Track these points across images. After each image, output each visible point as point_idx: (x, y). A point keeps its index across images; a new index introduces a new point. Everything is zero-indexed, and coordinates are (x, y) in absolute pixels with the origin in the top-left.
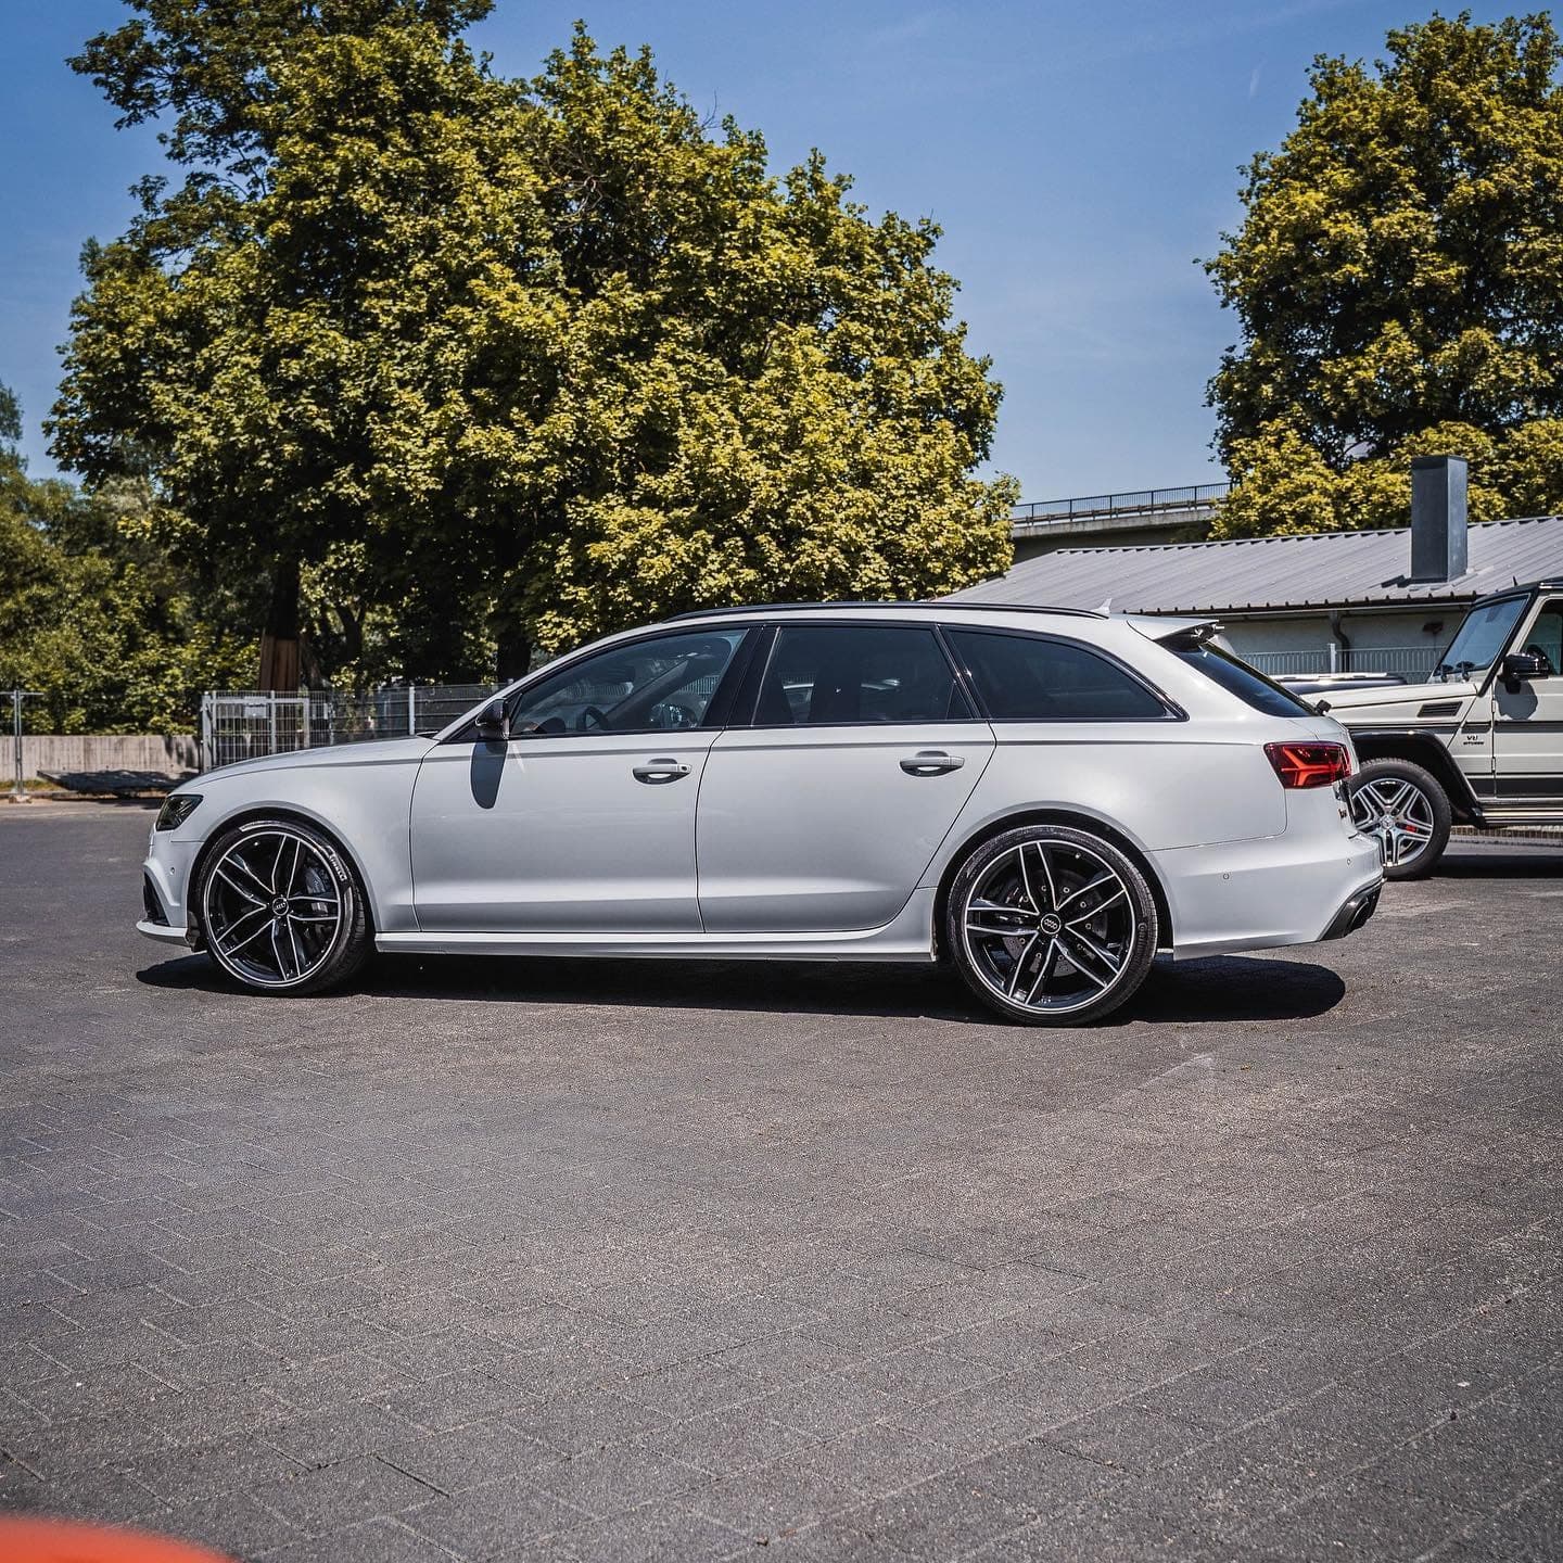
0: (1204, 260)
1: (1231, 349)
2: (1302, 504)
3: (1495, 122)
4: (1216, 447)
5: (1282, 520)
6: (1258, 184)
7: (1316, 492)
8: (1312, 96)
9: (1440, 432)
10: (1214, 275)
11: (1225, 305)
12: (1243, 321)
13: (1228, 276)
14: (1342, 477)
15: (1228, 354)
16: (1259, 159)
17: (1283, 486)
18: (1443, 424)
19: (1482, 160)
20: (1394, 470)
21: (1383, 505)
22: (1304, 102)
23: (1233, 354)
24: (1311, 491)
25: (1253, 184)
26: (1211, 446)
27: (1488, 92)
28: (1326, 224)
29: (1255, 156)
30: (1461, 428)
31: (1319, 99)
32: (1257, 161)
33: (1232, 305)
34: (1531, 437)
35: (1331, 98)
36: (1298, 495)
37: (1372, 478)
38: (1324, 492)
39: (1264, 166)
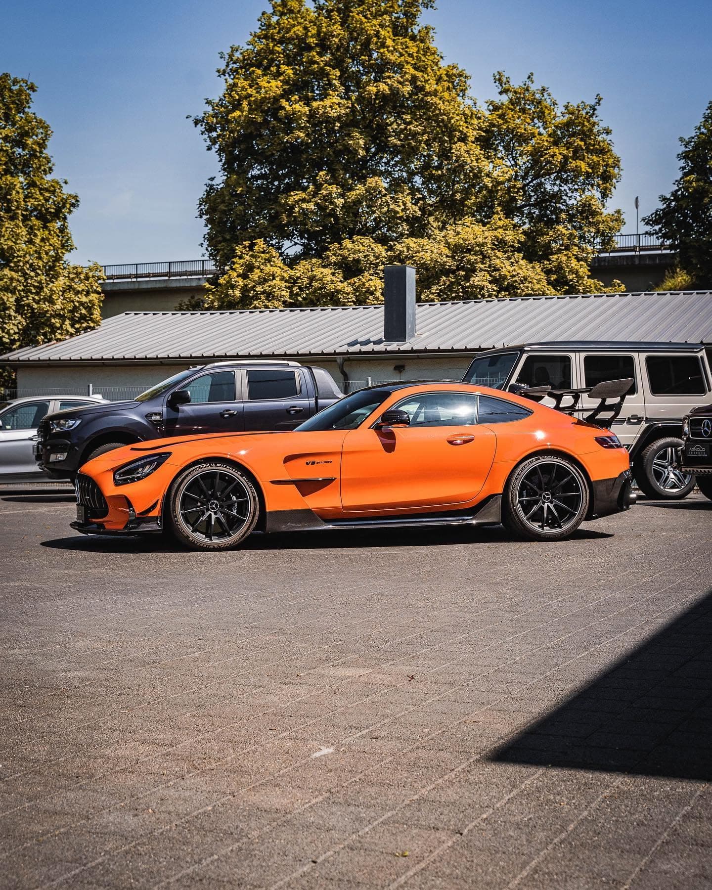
0: (194, 116)
1: (212, 179)
2: (270, 286)
3: (389, 47)
4: (205, 246)
5: (256, 297)
6: (230, 67)
7: (278, 279)
8: (270, 10)
9: (353, 242)
10: (201, 128)
11: (209, 149)
12: (221, 161)
13: (210, 129)
14: (292, 269)
15: (210, 182)
16: (234, 49)
17: (256, 275)
18: (355, 238)
19: (380, 69)
20: (324, 267)
21: (320, 289)
22: (263, 13)
23: (213, 183)
24: (274, 278)
25: (227, 66)
26: (202, 245)
27: (382, 26)
28: (284, 103)
29: (232, 48)
30: (368, 241)
31: (274, 14)
32: (232, 51)
33: (214, 150)
34: (408, 249)
35: (282, 14)
36: (266, 281)
37: (312, 271)
38: (283, 279)
39: (237, 55)
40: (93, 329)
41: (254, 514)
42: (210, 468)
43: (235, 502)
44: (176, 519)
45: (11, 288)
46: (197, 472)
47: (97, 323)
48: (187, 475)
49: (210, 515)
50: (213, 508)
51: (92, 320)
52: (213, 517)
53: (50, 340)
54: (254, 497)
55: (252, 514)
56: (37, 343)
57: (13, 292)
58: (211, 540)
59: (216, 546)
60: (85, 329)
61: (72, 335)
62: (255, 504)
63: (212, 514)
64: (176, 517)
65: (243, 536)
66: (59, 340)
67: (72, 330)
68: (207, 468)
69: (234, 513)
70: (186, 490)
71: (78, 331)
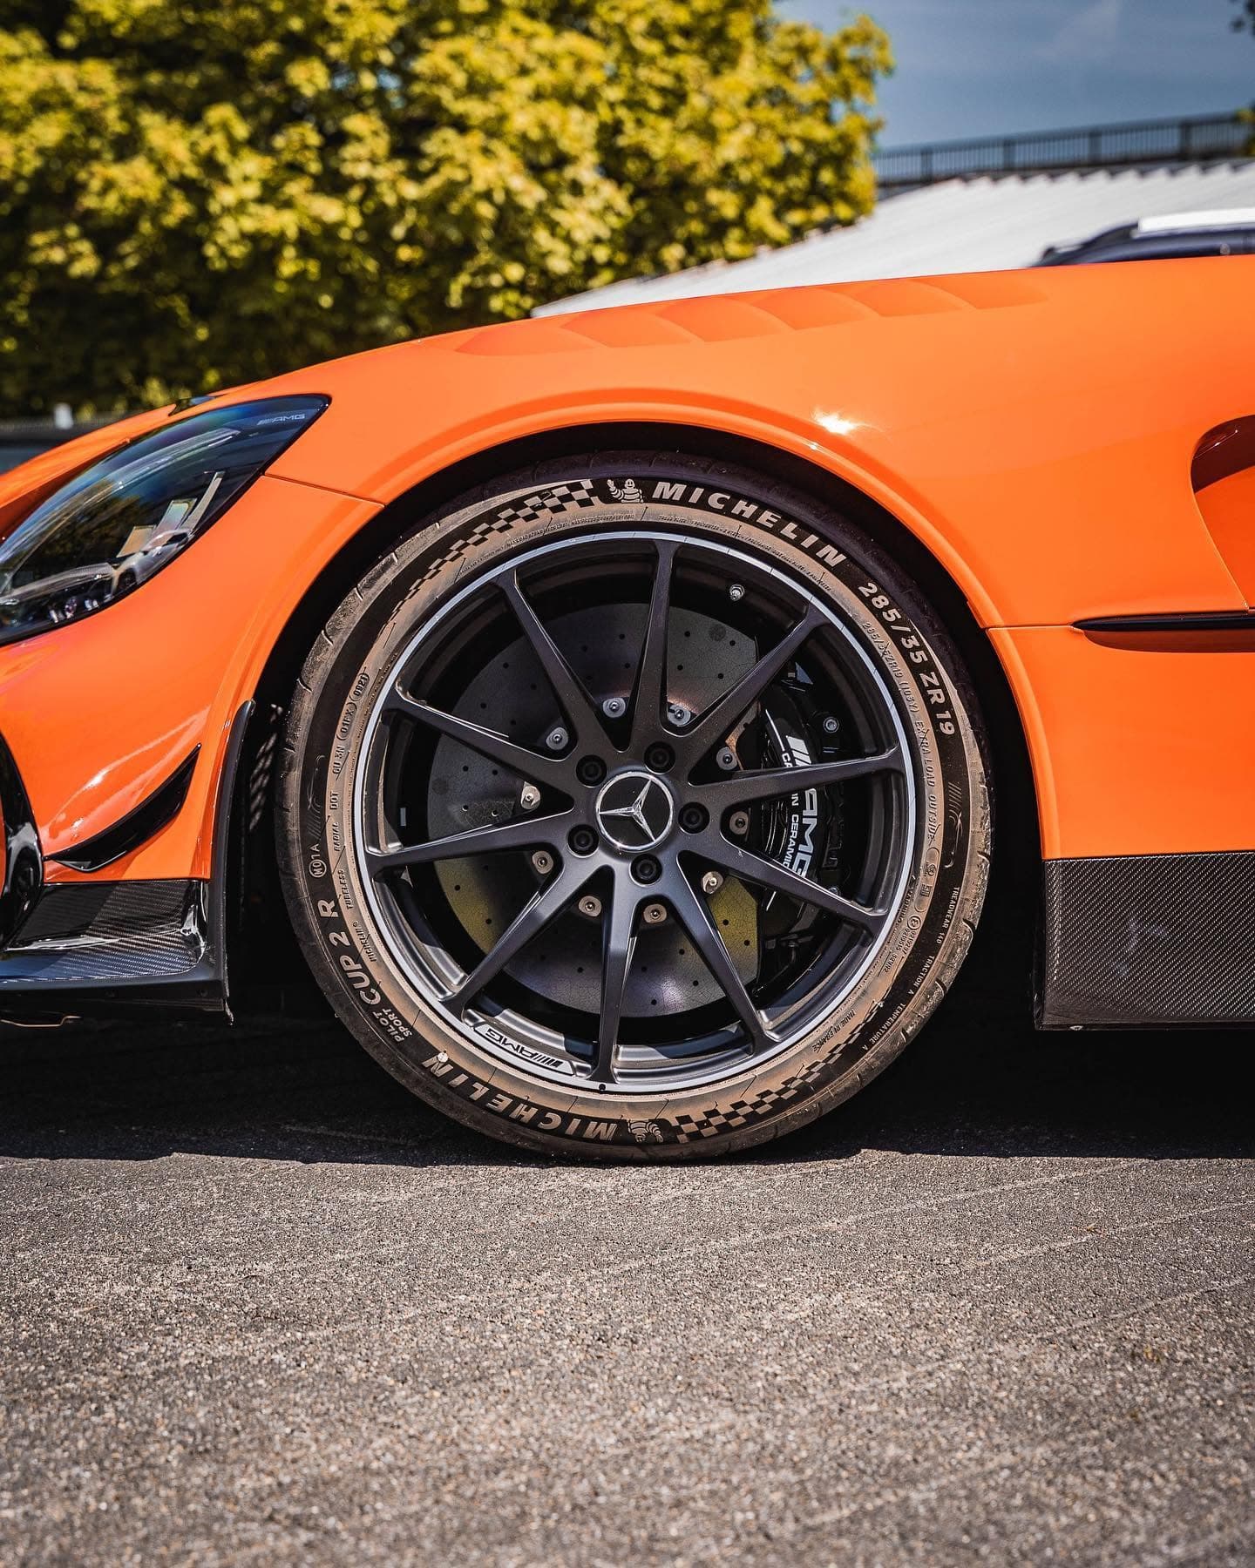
40: (848, 223)
41: (950, 879)
42: (600, 511)
43: (802, 781)
44: (326, 909)
45: (580, 90)
46: (497, 542)
47: (860, 208)
48: (418, 570)
49: (602, 883)
50: (626, 829)
51: (846, 198)
52: (627, 891)
53: (704, 261)
54: (950, 749)
55: (929, 881)
56: (661, 269)
57: (588, 102)
58: (603, 1073)
59: (639, 1124)
60: (826, 227)
61: (777, 245)
62: (957, 807)
63: (622, 869)
64: (324, 888)
65: (852, 1052)
66: (732, 260)
67: (777, 231)
68: (574, 514)
69: (796, 866)
70: (415, 680)
71: (797, 233)
